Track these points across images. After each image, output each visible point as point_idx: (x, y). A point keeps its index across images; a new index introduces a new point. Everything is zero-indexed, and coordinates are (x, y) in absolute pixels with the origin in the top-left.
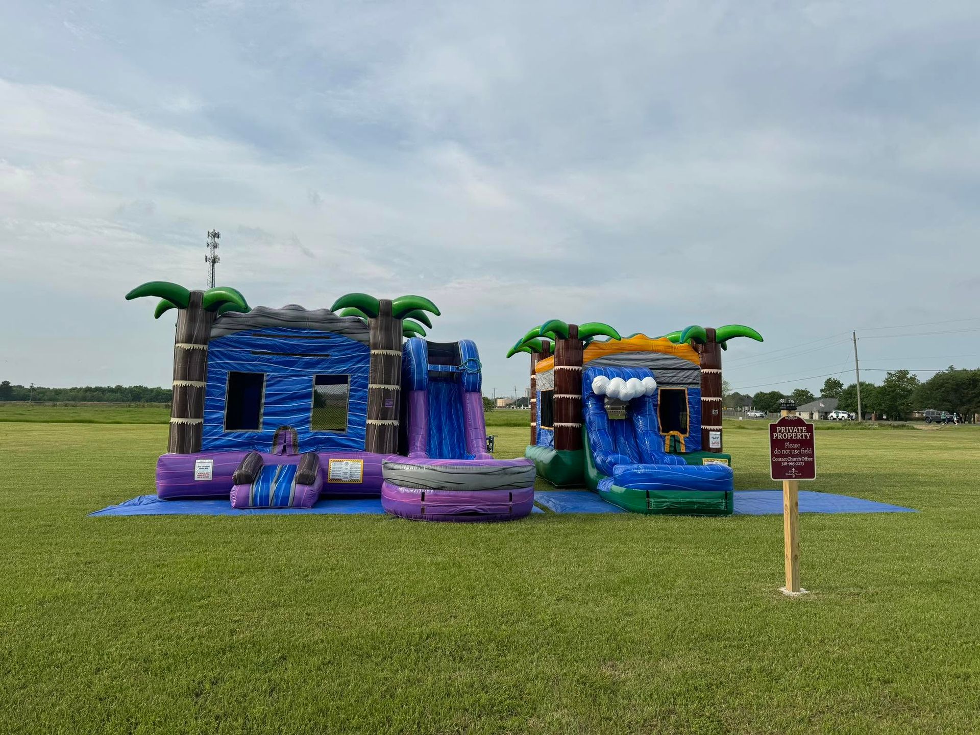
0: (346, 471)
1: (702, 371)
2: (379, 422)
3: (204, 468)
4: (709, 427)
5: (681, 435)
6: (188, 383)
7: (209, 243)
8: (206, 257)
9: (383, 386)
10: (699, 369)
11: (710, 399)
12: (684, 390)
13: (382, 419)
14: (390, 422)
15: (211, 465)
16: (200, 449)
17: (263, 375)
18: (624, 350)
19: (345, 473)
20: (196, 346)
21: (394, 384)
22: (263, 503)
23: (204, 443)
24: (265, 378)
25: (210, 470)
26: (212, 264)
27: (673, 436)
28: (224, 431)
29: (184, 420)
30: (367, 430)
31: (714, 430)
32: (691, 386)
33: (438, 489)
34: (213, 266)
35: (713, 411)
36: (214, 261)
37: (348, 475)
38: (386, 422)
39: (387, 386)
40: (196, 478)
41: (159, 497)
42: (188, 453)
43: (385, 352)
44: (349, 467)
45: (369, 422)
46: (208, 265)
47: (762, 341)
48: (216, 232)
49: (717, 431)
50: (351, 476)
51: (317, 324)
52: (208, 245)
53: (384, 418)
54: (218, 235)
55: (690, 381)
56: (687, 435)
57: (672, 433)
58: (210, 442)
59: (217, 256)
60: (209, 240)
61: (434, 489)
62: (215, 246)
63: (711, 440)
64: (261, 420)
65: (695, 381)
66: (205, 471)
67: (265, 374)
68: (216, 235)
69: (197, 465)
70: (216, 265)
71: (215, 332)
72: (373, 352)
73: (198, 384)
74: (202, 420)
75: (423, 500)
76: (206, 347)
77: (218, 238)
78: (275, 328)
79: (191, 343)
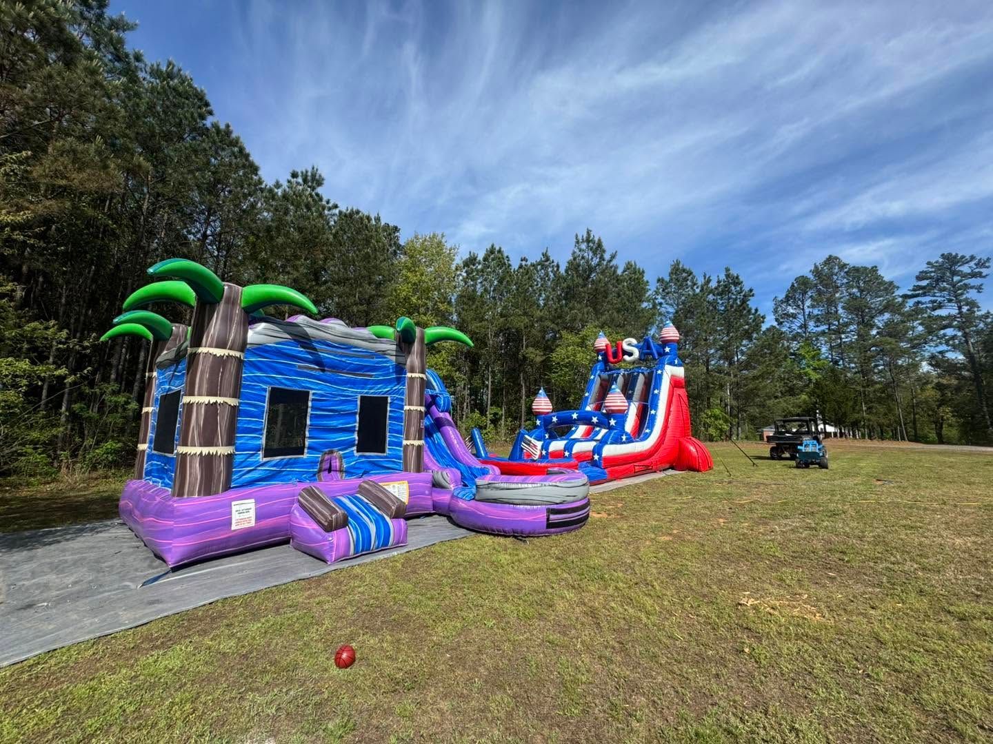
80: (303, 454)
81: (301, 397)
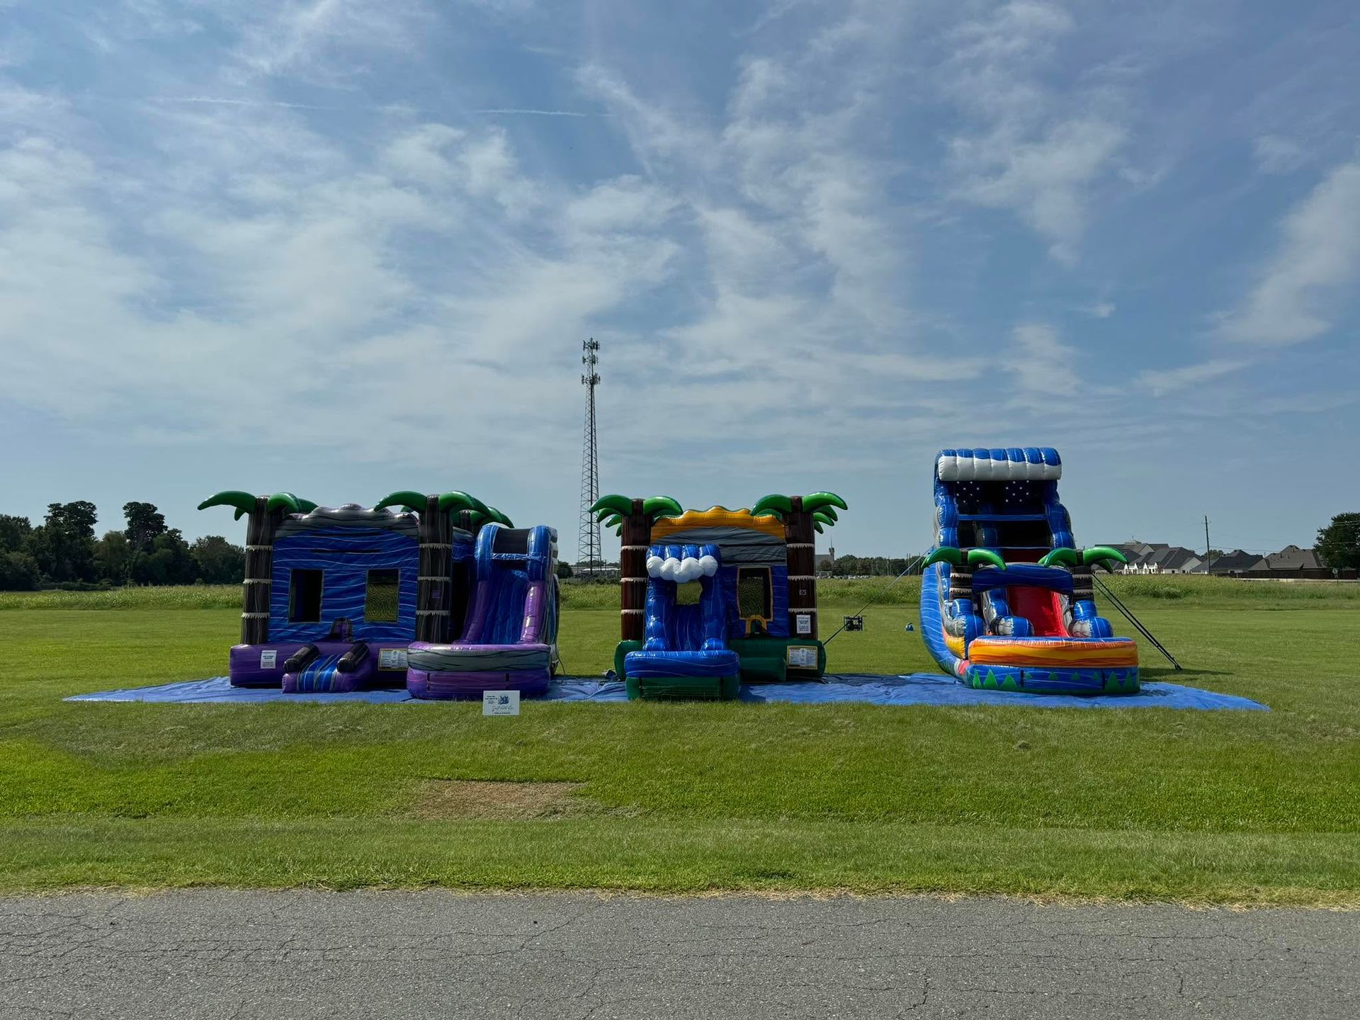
0: (394, 659)
1: (788, 546)
2: (426, 613)
3: (268, 658)
4: (796, 610)
5: (763, 619)
6: (256, 581)
7: (585, 358)
8: (583, 377)
9: (430, 578)
10: (784, 544)
11: (800, 577)
12: (767, 569)
13: (430, 609)
14: (438, 612)
15: (275, 655)
16: (266, 642)
17: (321, 571)
18: (697, 525)
19: (393, 661)
20: (262, 547)
21: (441, 576)
22: (308, 688)
23: (271, 635)
24: (323, 575)
25: (274, 660)
26: (590, 387)
27: (754, 621)
28: (287, 623)
29: (252, 615)
30: (417, 621)
31: (801, 613)
32: (773, 564)
33: (441, 670)
34: (592, 389)
35: (800, 591)
36: (594, 381)
37: (396, 663)
38: (433, 613)
39: (434, 578)
40: (262, 667)
41: (232, 684)
42: (256, 644)
43: (431, 545)
44: (397, 656)
45: (418, 612)
46: (585, 388)
47: (846, 508)
48: (594, 341)
49: (806, 614)
50: (399, 664)
51: (368, 522)
52: (584, 360)
53: (431, 608)
54: (597, 346)
55: (774, 558)
56: (771, 620)
57: (753, 617)
58: (275, 634)
59: (596, 374)
60: (586, 354)
61: (437, 670)
62: (593, 361)
63: (798, 624)
64: (321, 613)
65: (779, 558)
66: (269, 660)
67: (324, 570)
68: (595, 346)
69: (263, 655)
70: (595, 387)
71: (279, 534)
72: (421, 546)
73: (263, 581)
74: (269, 614)
75: (428, 680)
76: (271, 547)
77: (597, 349)
78: (331, 527)
79: (258, 545)
80: (318, 621)
81: (317, 574)
